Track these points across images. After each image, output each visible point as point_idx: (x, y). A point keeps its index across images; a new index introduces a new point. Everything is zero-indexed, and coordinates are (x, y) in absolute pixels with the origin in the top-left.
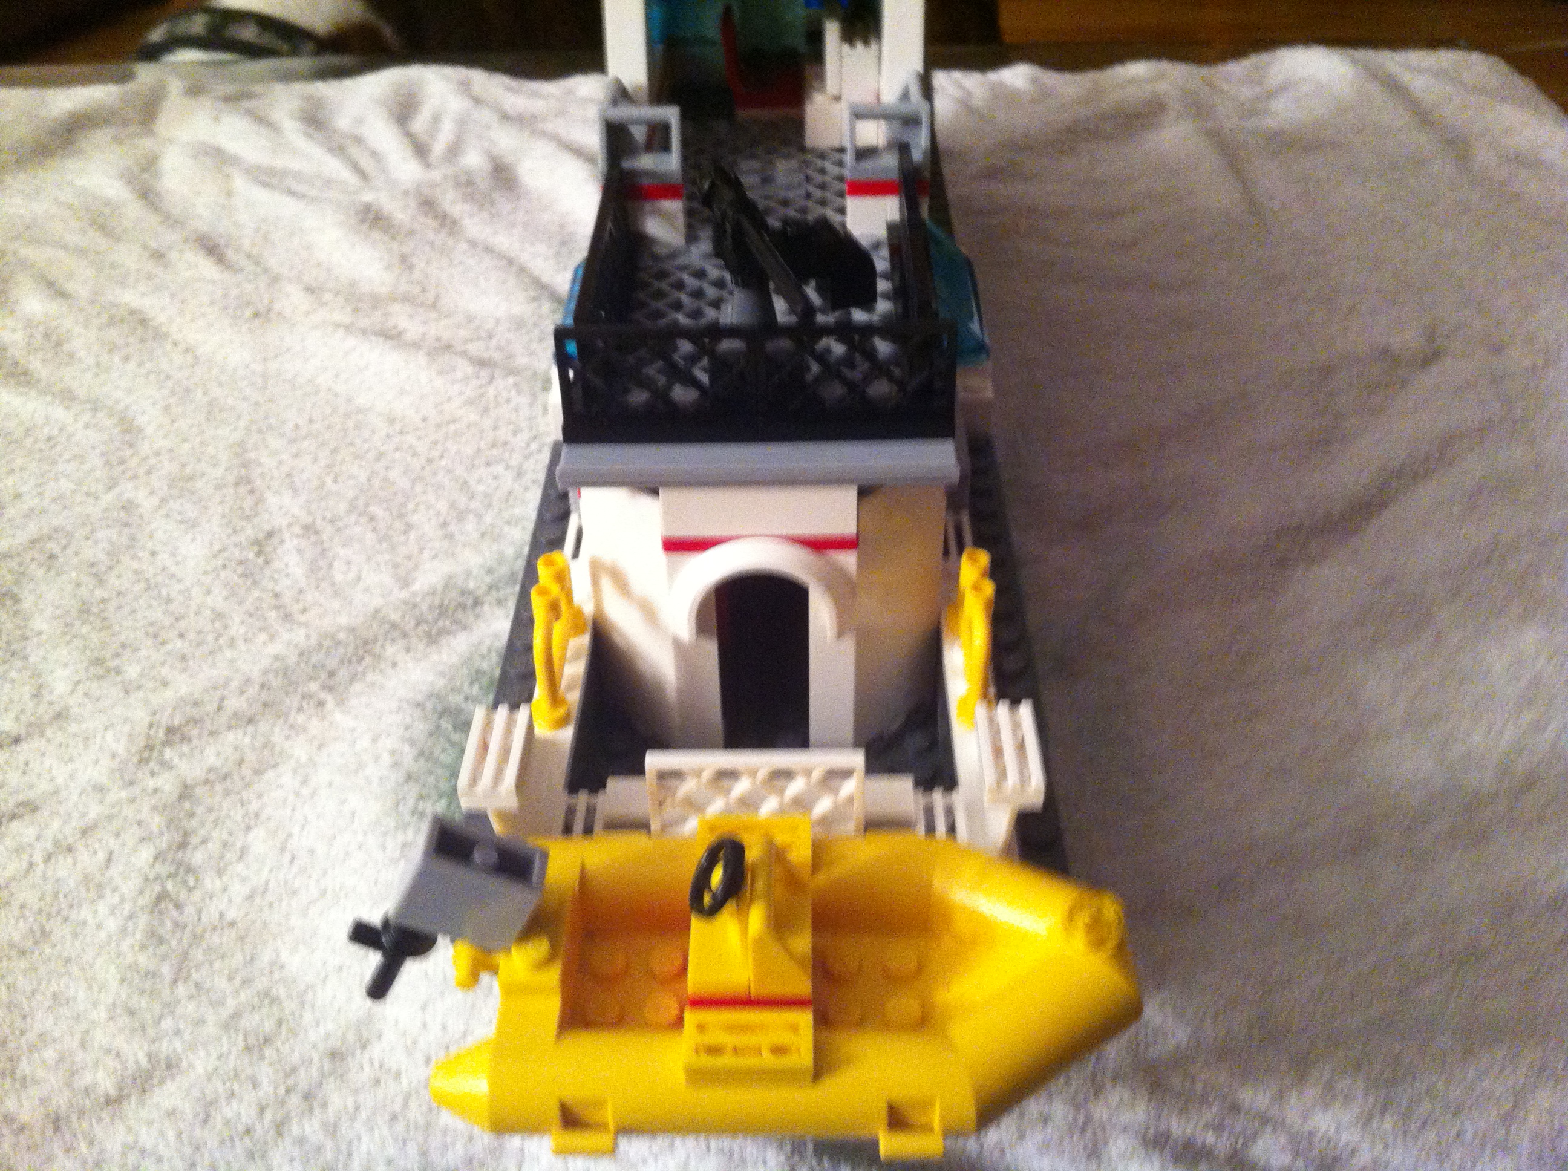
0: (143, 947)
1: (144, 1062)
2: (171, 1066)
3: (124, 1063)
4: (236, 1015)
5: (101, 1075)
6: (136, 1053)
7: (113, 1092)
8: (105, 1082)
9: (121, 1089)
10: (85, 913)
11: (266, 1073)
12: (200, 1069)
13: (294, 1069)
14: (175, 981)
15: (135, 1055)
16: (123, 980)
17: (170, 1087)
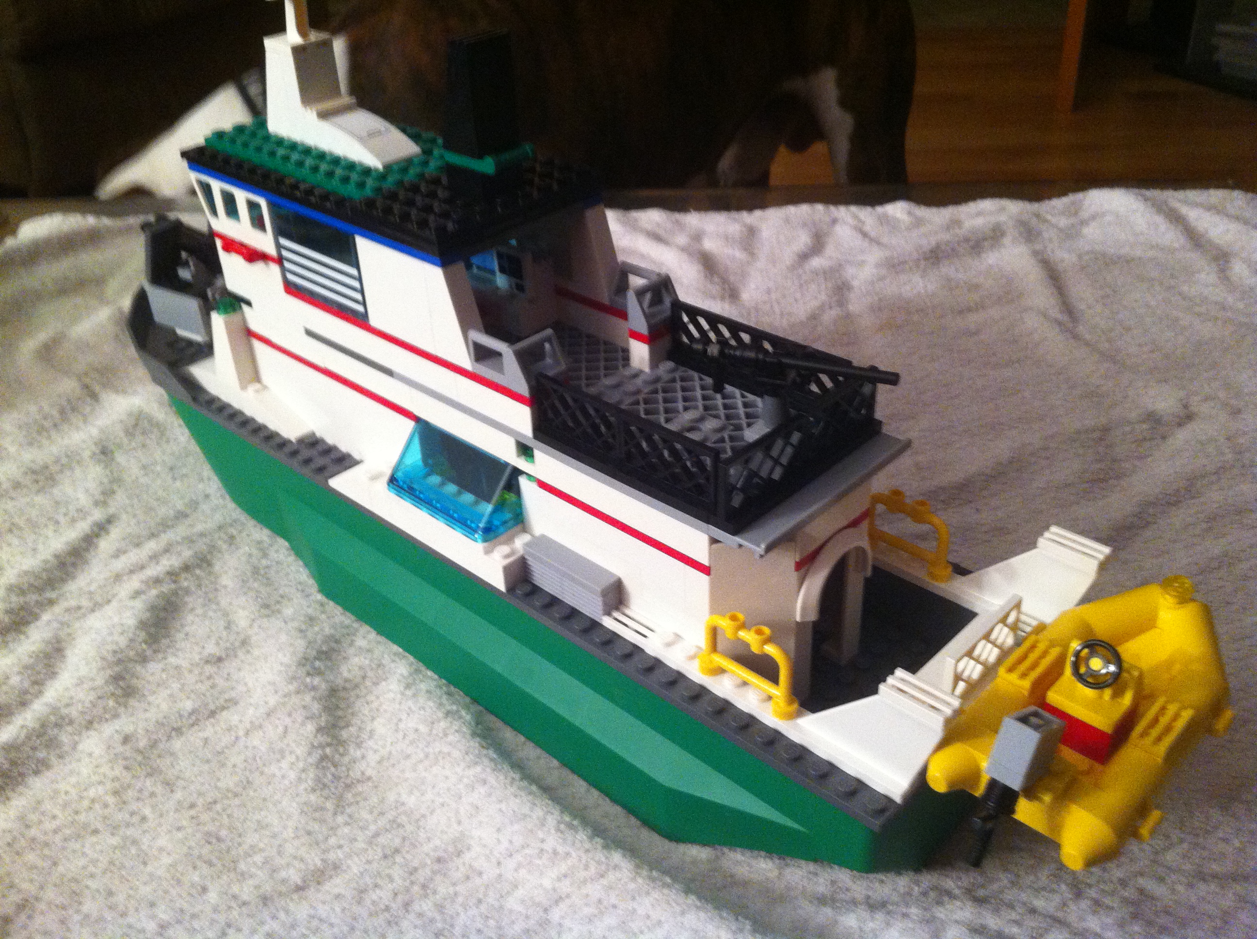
0: (314, 790)
1: (319, 863)
2: (336, 867)
3: (307, 864)
4: (377, 835)
5: (292, 871)
6: (314, 859)
7: (299, 882)
8: (294, 876)
9: (305, 881)
10: (273, 769)
11: (397, 873)
12: (355, 870)
13: (416, 869)
14: (335, 814)
15: (313, 860)
16: (302, 811)
17: (337, 881)
